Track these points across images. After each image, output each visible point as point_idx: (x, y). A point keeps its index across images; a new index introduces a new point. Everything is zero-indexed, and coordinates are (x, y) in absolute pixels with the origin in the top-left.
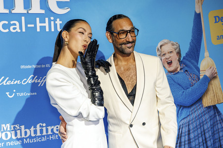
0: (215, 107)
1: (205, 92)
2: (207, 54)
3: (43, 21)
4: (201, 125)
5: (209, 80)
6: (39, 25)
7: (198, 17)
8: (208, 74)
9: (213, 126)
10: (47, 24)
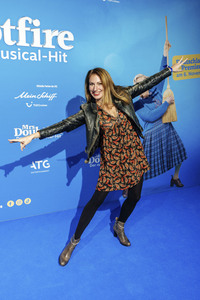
0: (170, 124)
1: (165, 113)
2: (168, 86)
3: (53, 54)
4: (160, 135)
5: (168, 105)
6: (50, 56)
7: (165, 59)
8: (168, 101)
9: (168, 136)
10: (56, 57)
